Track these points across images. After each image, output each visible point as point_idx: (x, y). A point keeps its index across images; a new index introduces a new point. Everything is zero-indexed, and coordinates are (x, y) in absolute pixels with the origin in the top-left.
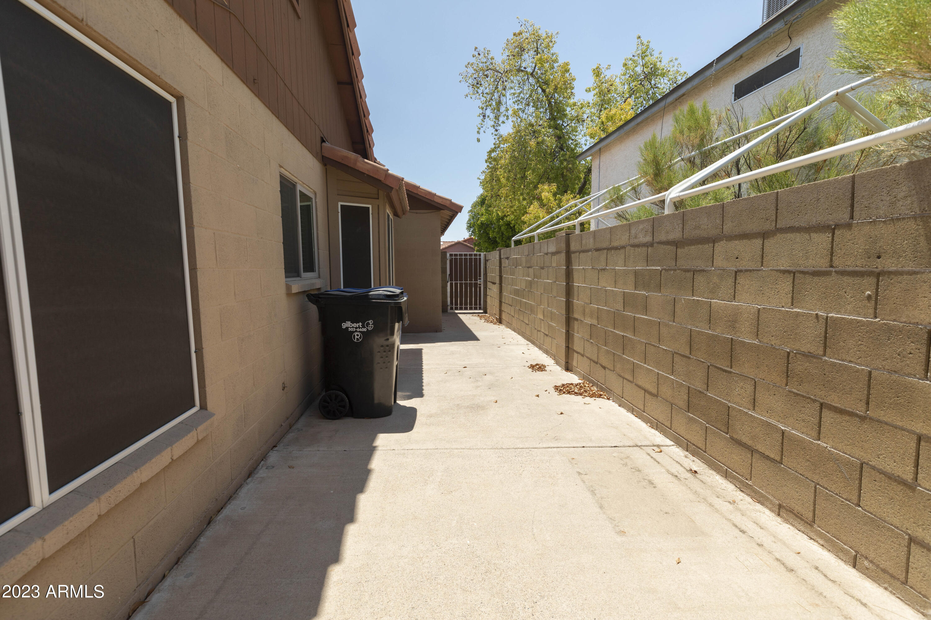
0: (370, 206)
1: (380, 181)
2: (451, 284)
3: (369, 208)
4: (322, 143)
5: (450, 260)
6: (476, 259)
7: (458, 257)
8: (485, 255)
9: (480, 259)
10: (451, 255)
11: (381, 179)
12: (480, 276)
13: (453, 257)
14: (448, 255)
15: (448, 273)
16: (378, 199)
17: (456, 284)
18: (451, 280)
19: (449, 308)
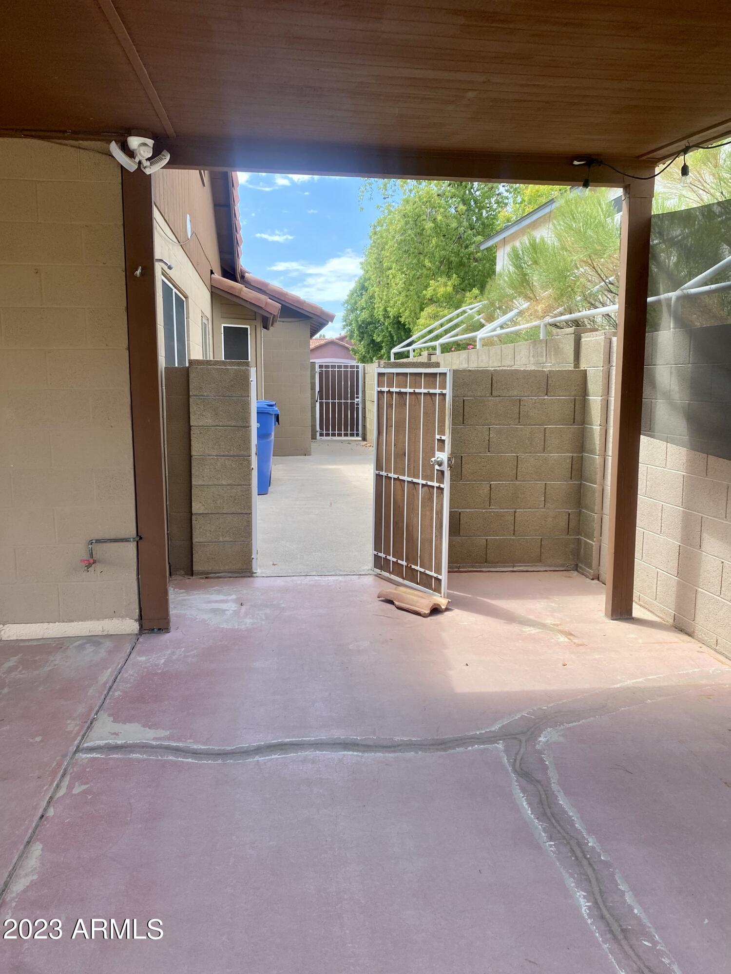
0: (248, 327)
1: (261, 308)
2: (321, 404)
3: (247, 328)
4: (211, 275)
5: (320, 373)
6: (352, 372)
7: (330, 369)
8: (364, 366)
9: (358, 372)
10: (321, 367)
11: (262, 306)
12: (357, 394)
13: (324, 369)
14: (317, 366)
15: (317, 389)
16: (255, 320)
17: (327, 404)
18: (321, 398)
19: (318, 434)
